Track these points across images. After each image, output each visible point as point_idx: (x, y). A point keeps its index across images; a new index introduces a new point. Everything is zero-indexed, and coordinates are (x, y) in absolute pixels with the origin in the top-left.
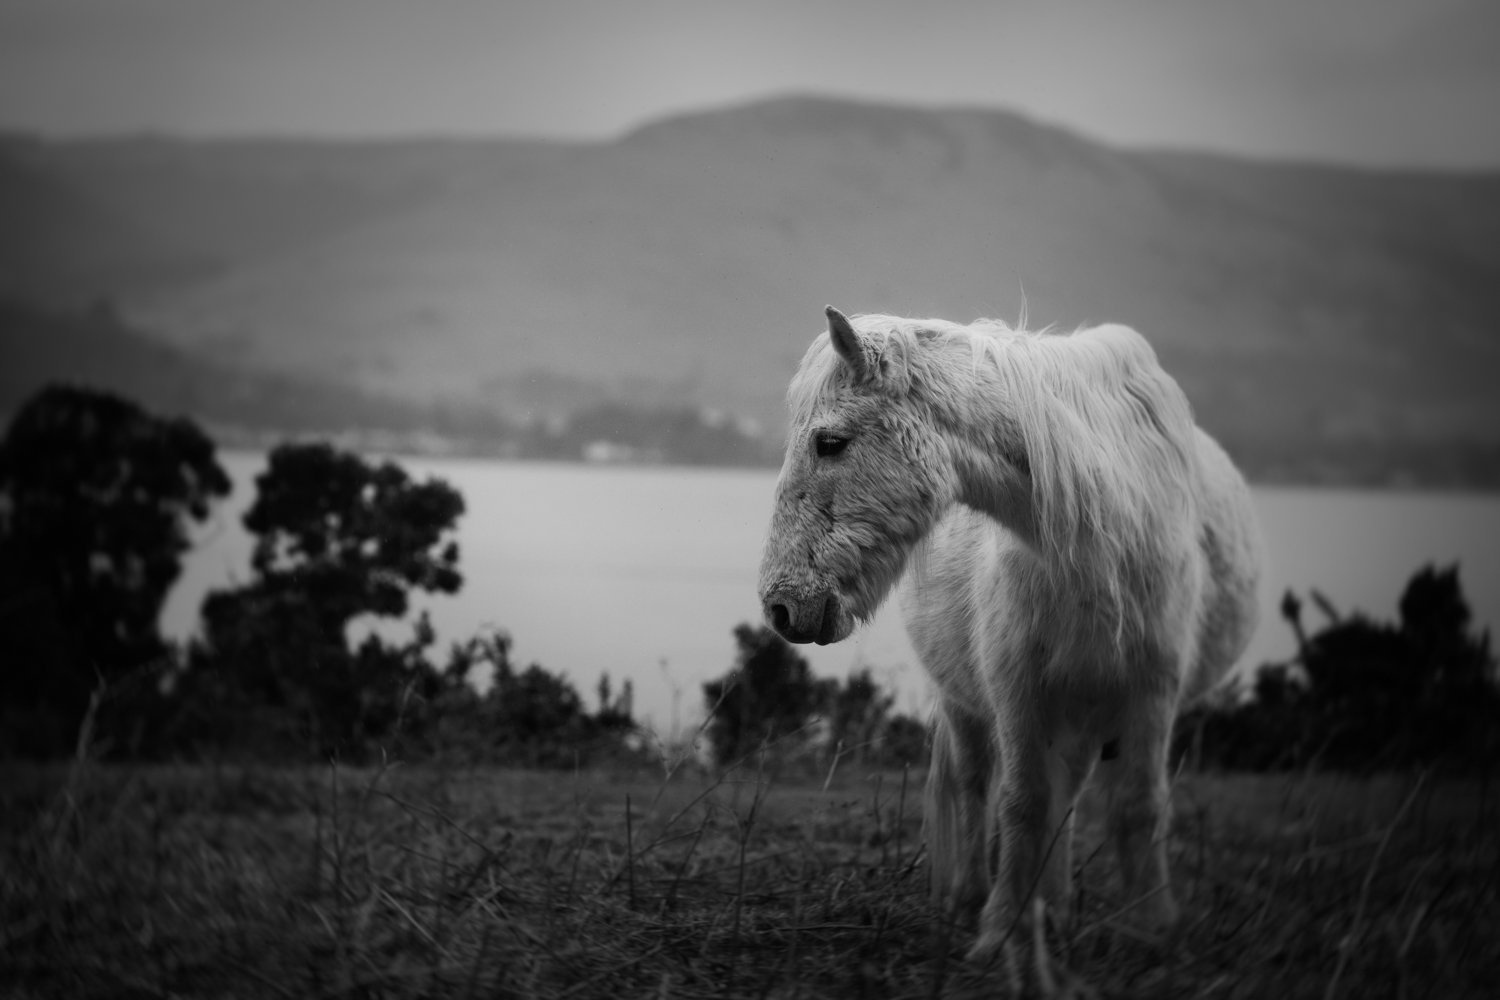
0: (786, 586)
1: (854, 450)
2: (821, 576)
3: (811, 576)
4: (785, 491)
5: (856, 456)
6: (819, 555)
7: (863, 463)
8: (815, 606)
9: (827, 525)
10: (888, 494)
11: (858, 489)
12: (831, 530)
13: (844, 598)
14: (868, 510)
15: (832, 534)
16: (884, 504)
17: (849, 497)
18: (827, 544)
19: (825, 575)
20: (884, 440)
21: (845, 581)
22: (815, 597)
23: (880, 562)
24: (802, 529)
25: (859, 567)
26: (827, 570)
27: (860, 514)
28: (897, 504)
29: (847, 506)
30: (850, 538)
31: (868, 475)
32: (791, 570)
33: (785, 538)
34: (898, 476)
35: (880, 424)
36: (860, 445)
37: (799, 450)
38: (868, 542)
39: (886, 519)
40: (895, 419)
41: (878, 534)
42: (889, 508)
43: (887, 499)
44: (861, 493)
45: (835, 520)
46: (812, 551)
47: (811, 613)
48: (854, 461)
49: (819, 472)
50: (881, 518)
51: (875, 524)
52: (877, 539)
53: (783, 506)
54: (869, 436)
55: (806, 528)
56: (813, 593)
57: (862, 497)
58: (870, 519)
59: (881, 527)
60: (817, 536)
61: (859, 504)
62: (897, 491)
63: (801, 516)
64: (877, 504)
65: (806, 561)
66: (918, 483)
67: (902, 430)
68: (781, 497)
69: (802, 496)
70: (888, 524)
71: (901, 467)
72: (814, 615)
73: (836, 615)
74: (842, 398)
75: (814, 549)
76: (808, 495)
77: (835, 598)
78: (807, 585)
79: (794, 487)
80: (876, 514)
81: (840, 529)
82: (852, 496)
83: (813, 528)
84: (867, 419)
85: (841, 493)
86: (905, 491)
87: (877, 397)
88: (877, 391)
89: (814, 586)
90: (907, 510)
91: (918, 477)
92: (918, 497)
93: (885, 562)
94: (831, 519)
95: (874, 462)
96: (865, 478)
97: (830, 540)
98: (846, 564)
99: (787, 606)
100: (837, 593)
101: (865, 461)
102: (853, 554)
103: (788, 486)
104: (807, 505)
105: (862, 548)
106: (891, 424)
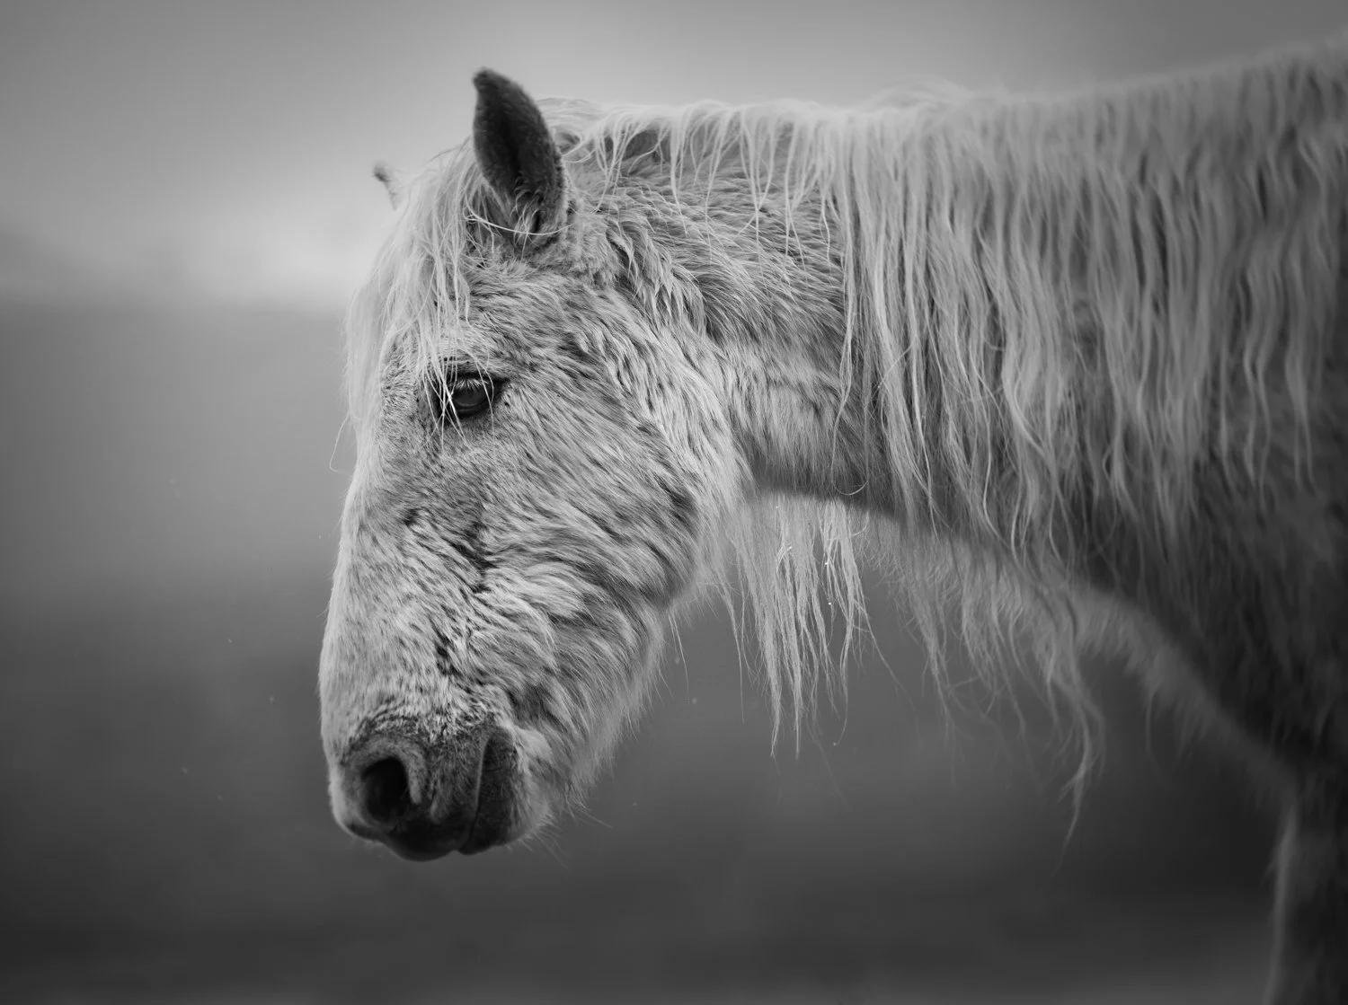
0: (393, 718)
1: (516, 403)
2: (468, 691)
3: (447, 692)
4: (369, 512)
5: (525, 417)
6: (460, 644)
7: (541, 431)
8: (463, 756)
9: (473, 576)
10: (603, 497)
11: (536, 491)
12: (481, 588)
13: (522, 732)
14: (563, 535)
15: (484, 595)
16: (594, 518)
17: (516, 508)
18: (474, 618)
19: (478, 688)
20: (582, 381)
21: (520, 698)
22: (461, 736)
23: (597, 650)
24: (417, 590)
25: (551, 661)
26: (481, 677)
27: (546, 544)
28: (623, 518)
29: (515, 529)
30: (526, 598)
31: (555, 458)
32: (401, 682)
33: (380, 613)
34: (620, 454)
35: (571, 347)
36: (529, 393)
37: (394, 416)
38: (568, 606)
39: (602, 553)
40: (598, 335)
41: (590, 588)
42: (608, 530)
43: (601, 508)
44: (545, 499)
45: (489, 565)
46: (445, 640)
47: (454, 773)
48: (522, 427)
49: (444, 457)
50: (594, 553)
51: (582, 568)
52: (587, 599)
53: (368, 542)
54: (549, 373)
55: (424, 587)
56: (454, 729)
57: (544, 506)
58: (567, 556)
59: (595, 573)
60: (451, 604)
61: (542, 521)
62: (622, 489)
63: (413, 562)
64: (582, 522)
65: (431, 660)
66: (661, 471)
67: (615, 358)
68: (362, 527)
69: (410, 519)
70: (611, 568)
71: (624, 436)
72: (460, 778)
73: (510, 771)
74: (484, 290)
75: (449, 633)
76: (423, 513)
77: (506, 735)
78: (439, 712)
79: (391, 498)
80: (580, 541)
81: (502, 581)
82: (525, 507)
83: (441, 588)
84: (540, 332)
85: (499, 501)
86: (639, 490)
87: (559, 280)
88: (563, 268)
89: (455, 713)
90: (649, 532)
91: (662, 459)
92: (666, 501)
93: (605, 647)
94: (481, 563)
95: (565, 427)
96: (549, 463)
97: (482, 609)
98: (520, 657)
99: (403, 756)
100: (507, 724)
101: (545, 428)
102: (536, 635)
103: (375, 500)
104: (423, 537)
105: (554, 619)
106: (592, 342)
